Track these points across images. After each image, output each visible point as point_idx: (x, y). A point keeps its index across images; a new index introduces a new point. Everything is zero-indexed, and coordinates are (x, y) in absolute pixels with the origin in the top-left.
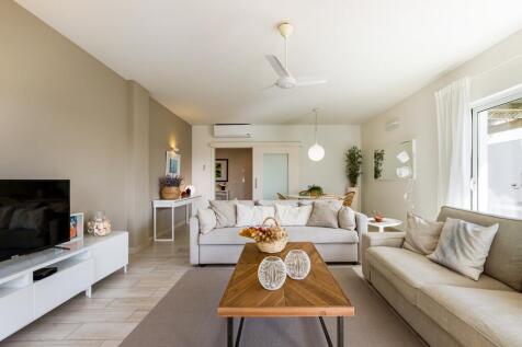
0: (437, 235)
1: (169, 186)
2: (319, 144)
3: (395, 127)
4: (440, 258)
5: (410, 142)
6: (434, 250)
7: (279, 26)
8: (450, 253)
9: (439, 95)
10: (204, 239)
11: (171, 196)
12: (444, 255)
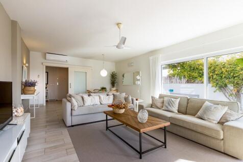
0: (163, 103)
1: (30, 86)
2: (105, 69)
3: (132, 66)
4: (167, 109)
5: (139, 72)
6: (163, 107)
7: (118, 24)
8: (169, 107)
9: (151, 58)
10: (74, 113)
11: (31, 92)
12: (167, 107)
